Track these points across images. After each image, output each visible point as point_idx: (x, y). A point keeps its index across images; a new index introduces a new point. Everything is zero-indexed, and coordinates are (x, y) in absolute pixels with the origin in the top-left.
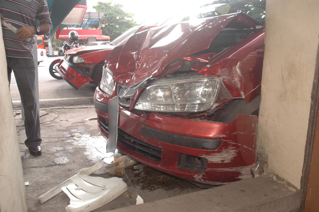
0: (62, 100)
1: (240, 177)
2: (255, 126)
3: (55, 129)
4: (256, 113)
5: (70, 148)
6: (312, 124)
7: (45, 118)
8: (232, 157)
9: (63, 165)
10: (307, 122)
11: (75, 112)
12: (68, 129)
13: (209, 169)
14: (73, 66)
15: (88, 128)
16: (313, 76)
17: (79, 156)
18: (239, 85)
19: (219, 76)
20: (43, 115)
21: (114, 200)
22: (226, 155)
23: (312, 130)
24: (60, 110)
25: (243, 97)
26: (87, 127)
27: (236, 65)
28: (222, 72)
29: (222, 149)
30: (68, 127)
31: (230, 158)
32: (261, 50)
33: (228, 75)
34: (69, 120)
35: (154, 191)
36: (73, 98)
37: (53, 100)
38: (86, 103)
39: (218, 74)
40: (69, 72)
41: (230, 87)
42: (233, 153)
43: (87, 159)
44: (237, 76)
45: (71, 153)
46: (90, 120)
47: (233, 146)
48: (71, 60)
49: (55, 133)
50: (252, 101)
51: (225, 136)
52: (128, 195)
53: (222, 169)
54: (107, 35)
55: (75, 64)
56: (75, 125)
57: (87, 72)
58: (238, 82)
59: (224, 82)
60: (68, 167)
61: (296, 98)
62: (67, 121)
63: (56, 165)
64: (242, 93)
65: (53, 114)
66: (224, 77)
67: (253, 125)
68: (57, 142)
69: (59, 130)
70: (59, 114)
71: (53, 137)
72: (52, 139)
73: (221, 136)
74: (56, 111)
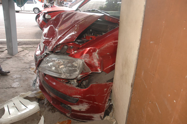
0: (37, 41)
1: (93, 119)
3: (23, 62)
5: (24, 76)
7: (21, 53)
8: (86, 108)
9: (15, 88)
13: (73, 112)
14: (45, 20)
17: (27, 83)
18: (97, 64)
20: (20, 51)
21: (29, 116)
22: (82, 107)
24: (31, 48)
25: (100, 72)
28: (84, 56)
29: (79, 103)
30: (31, 61)
31: (85, 109)
32: (116, 41)
33: (89, 58)
35: (54, 113)
37: (31, 40)
39: (81, 57)
40: (42, 24)
41: (90, 65)
42: (87, 106)
44: (95, 59)
45: (23, 80)
47: (86, 102)
48: (44, 16)
49: (22, 64)
51: (80, 97)
52: (39, 114)
53: (81, 114)
58: (97, 62)
59: (86, 63)
60: (17, 90)
63: (11, 88)
64: (99, 69)
65: (27, 51)
66: (86, 59)
67: (105, 89)
68: (20, 71)
69: (25, 63)
70: (30, 51)
71: (19, 67)
72: (18, 69)
73: (78, 97)
74: (29, 49)
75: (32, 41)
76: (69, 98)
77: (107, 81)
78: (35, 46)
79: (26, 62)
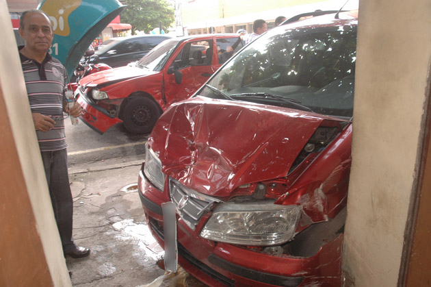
0: (85, 154)
2: (340, 250)
3: (86, 212)
4: (342, 230)
5: (112, 246)
6: (405, 264)
9: (110, 277)
10: (399, 261)
11: (105, 177)
12: (102, 211)
14: (94, 103)
15: (129, 207)
16: (406, 215)
17: (127, 260)
18: (321, 209)
19: (299, 204)
23: (404, 270)
24: (85, 174)
25: (327, 220)
26: (127, 204)
27: (319, 187)
28: (302, 199)
29: (304, 285)
30: (102, 205)
32: (347, 161)
33: (310, 200)
34: (102, 192)
36: (99, 149)
38: (116, 155)
39: (297, 202)
40: (89, 112)
41: (311, 212)
43: (138, 265)
44: (319, 199)
45: (116, 256)
46: (128, 189)
47: (316, 280)
48: (89, 95)
49: (88, 218)
50: (337, 217)
51: (306, 273)
54: (126, 22)
55: (95, 100)
56: (110, 201)
57: (114, 111)
58: (321, 205)
59: (305, 209)
60: (117, 280)
61: (387, 231)
62: (98, 194)
63: (101, 278)
64: (325, 216)
65: (79, 183)
66: (305, 203)
67: (338, 249)
68: (95, 235)
69: (92, 213)
70: (86, 183)
71: (86, 226)
72: (87, 231)
73: (303, 273)
74: (81, 178)
75: (76, 155)
76: (285, 280)
77: (336, 233)
78: (91, 169)
79: (92, 211)
